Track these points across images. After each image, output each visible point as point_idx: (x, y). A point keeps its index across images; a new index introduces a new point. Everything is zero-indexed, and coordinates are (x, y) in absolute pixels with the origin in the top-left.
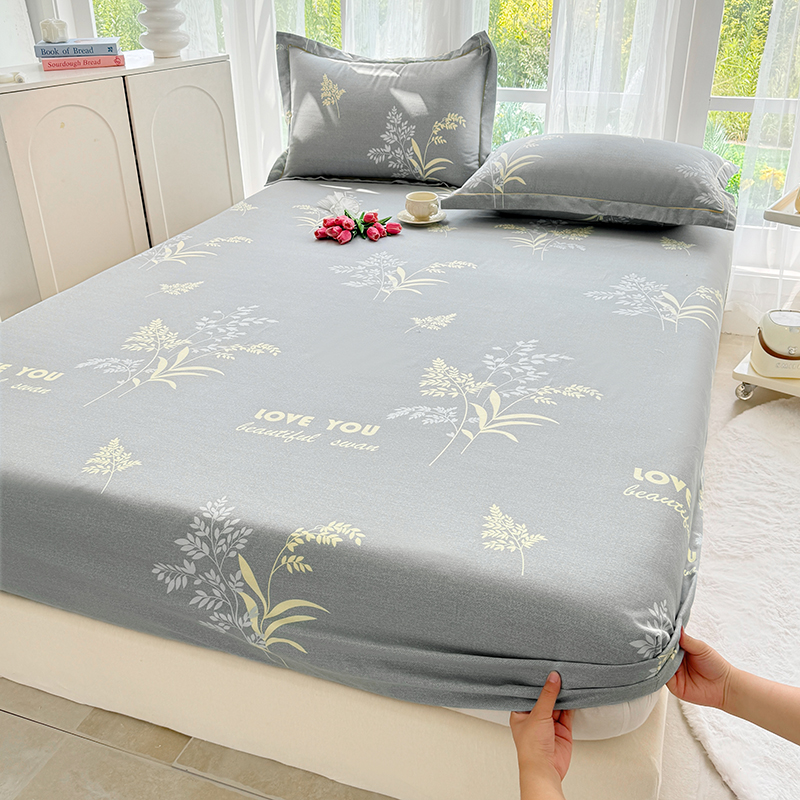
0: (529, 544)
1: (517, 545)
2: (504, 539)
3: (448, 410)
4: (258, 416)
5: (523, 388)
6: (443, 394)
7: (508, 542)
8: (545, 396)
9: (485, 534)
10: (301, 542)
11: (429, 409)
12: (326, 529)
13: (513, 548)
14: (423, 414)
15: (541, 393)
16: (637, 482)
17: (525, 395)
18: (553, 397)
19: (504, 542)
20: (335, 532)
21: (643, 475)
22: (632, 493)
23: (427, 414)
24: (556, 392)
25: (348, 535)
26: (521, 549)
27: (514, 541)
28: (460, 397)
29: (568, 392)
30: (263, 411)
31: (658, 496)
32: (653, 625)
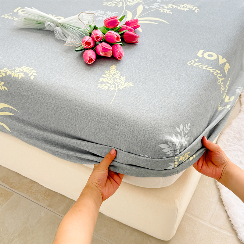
0: (122, 87)
1: (115, 87)
2: (110, 84)
3: (113, 13)
4: (15, 11)
5: (158, 4)
6: (114, 5)
7: (111, 85)
8: (168, 9)
9: (101, 80)
10: (4, 75)
11: (103, 12)
12: (19, 69)
13: (112, 89)
14: (99, 14)
15: (166, 7)
16: (198, 57)
17: (158, 7)
18: (172, 10)
19: (109, 85)
20: (22, 72)
21: (203, 54)
22: (192, 64)
23: (101, 14)
24: (174, 7)
25: (28, 74)
26: (116, 90)
27: (115, 85)
28: (122, 7)
29: (181, 7)
30: (19, 8)
31: (206, 66)
32: (177, 136)
